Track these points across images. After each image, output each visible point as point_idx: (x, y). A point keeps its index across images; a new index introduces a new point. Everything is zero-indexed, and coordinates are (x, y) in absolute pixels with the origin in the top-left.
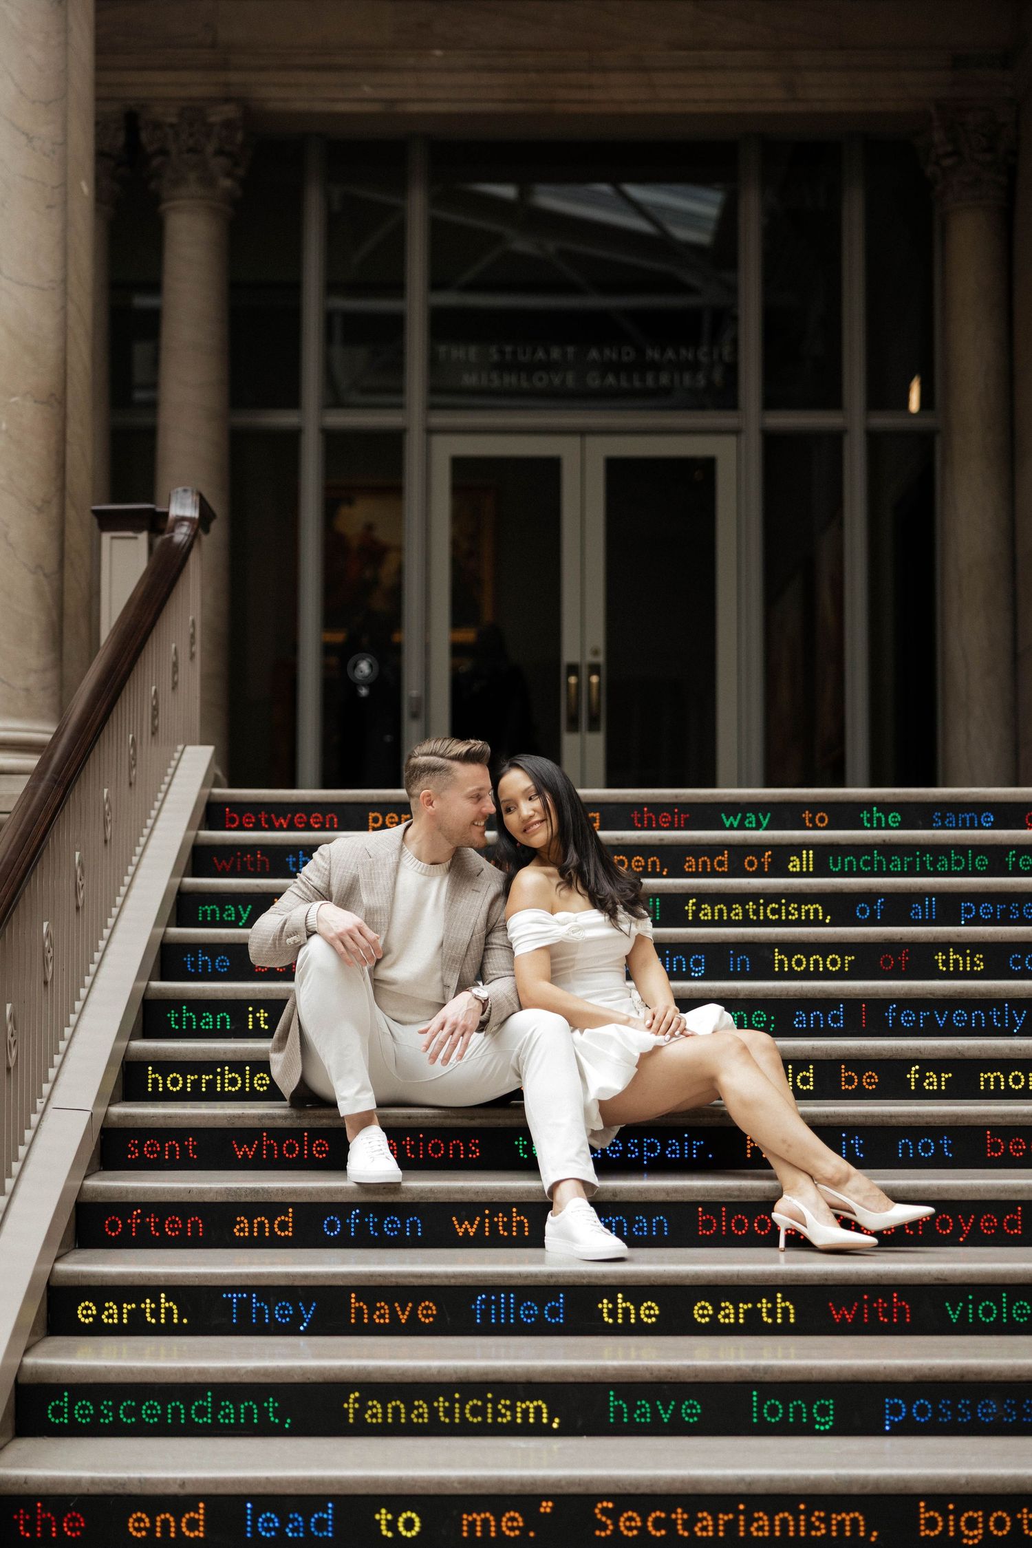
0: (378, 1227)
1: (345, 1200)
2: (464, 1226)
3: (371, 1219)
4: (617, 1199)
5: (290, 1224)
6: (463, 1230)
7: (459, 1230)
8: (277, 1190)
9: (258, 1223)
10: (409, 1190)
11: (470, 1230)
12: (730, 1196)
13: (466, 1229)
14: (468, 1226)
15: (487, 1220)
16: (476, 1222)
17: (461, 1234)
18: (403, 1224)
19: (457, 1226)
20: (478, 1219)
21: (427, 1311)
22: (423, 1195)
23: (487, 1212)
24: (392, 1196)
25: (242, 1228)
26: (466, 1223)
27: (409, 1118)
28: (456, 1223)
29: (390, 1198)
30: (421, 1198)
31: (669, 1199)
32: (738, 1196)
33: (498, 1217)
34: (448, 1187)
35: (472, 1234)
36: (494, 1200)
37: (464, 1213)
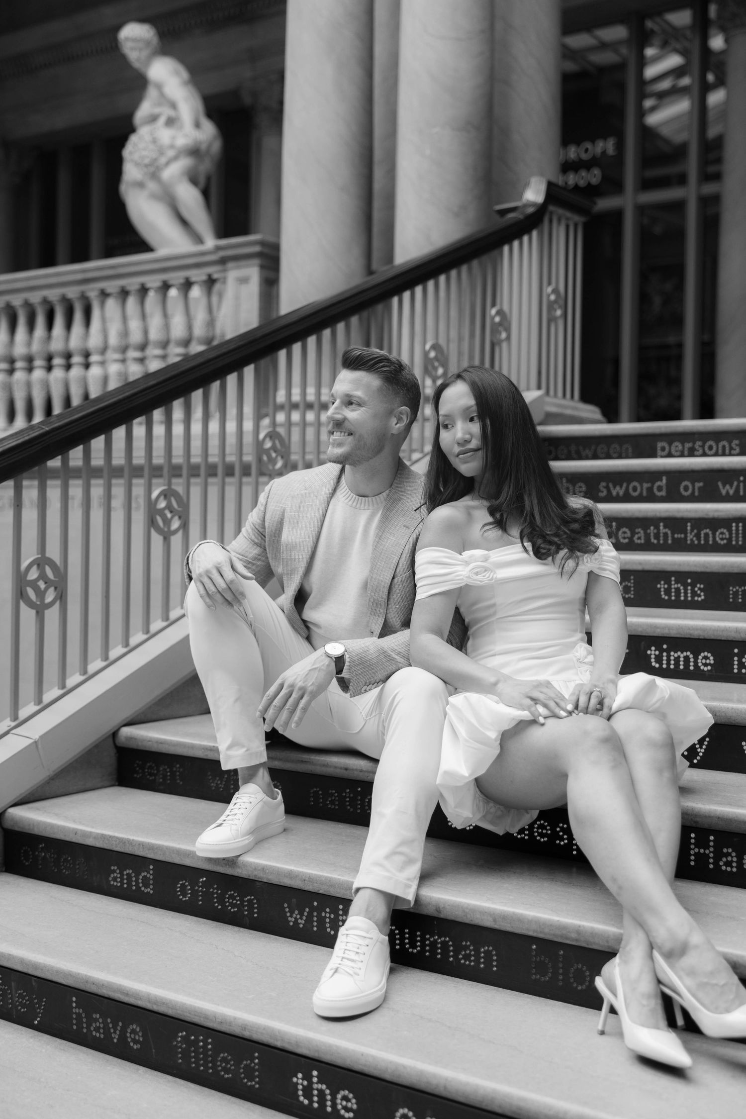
0: (221, 901)
1: (192, 865)
2: (294, 916)
3: (215, 891)
4: (442, 916)
5: (151, 882)
6: (293, 920)
7: (290, 919)
8: (139, 844)
9: (127, 874)
10: (245, 865)
11: (300, 921)
12: (567, 938)
13: (296, 919)
14: (298, 917)
15: (315, 914)
16: (306, 914)
17: (291, 924)
18: (242, 901)
19: (288, 914)
20: (307, 910)
21: (135, 1034)
22: (256, 873)
23: (315, 904)
24: (230, 869)
25: (115, 879)
26: (296, 912)
27: (346, 769)
28: (287, 910)
29: (229, 871)
30: (255, 876)
31: (496, 927)
32: (577, 940)
33: (326, 912)
34: (278, 868)
35: (301, 926)
36: (321, 892)
37: (294, 900)
